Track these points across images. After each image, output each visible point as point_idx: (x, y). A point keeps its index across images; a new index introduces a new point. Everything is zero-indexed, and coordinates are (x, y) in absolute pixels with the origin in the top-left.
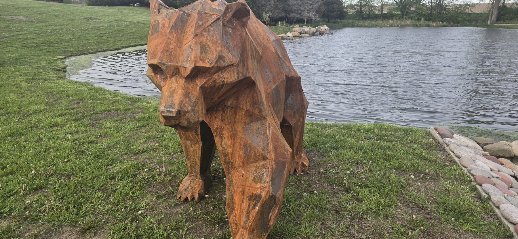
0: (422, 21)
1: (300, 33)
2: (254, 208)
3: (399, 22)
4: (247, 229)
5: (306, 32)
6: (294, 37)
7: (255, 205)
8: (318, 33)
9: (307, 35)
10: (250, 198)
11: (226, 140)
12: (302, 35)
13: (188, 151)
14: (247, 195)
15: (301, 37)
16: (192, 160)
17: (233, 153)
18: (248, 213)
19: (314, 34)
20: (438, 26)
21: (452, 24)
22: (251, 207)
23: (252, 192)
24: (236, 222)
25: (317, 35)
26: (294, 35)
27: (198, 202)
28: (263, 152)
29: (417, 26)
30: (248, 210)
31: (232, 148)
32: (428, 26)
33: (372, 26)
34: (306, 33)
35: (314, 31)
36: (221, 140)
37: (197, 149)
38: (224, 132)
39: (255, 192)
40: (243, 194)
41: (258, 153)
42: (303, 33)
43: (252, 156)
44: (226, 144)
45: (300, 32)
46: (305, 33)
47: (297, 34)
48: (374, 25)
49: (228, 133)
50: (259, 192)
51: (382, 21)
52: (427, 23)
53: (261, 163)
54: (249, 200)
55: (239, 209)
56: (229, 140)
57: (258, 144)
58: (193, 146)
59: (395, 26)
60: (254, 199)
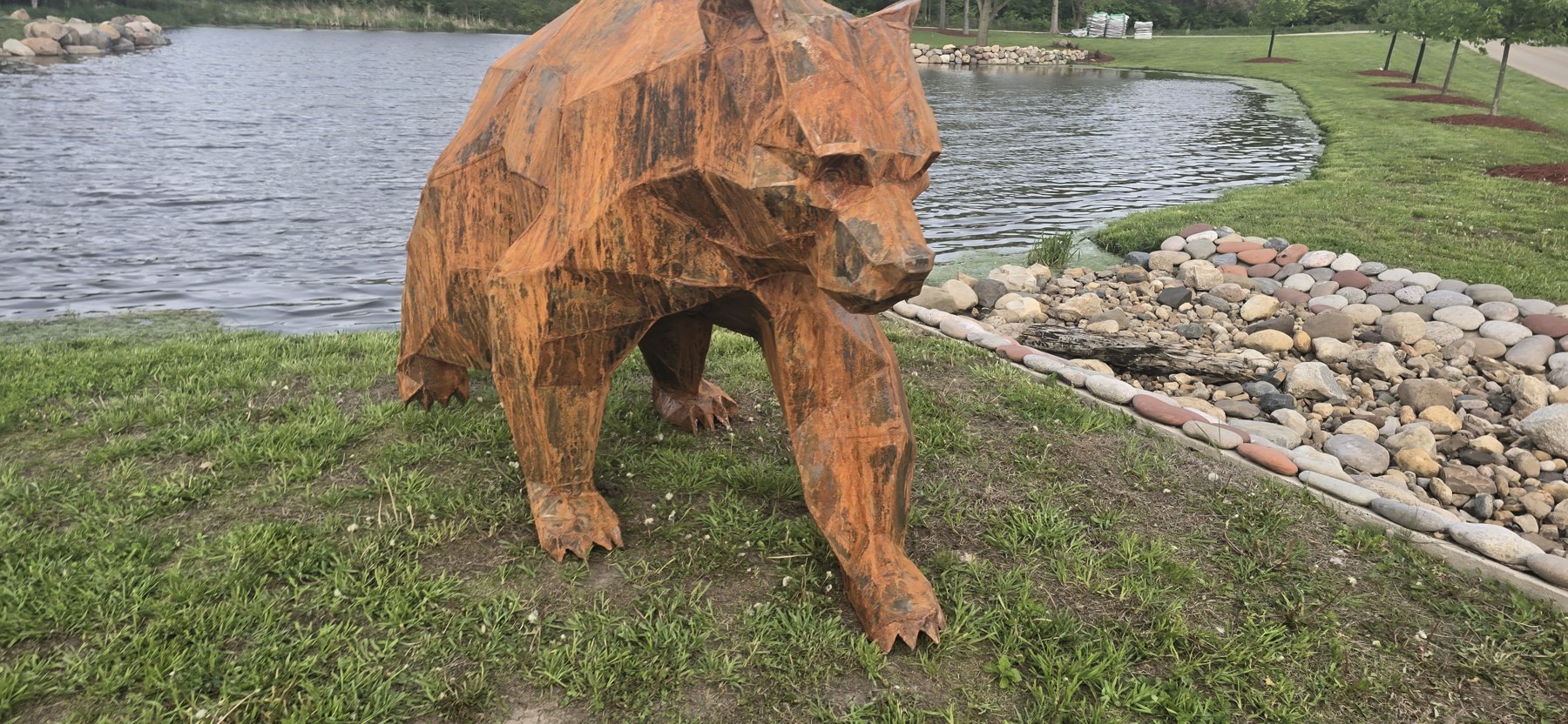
0: (429, 14)
1: (60, 41)
2: (886, 480)
3: (365, 15)
4: (883, 531)
5: (81, 39)
6: (42, 55)
7: (887, 473)
8: (127, 43)
9: (92, 49)
10: (873, 461)
11: (802, 340)
12: (71, 48)
13: (558, 419)
14: (864, 456)
15: (68, 58)
16: (569, 440)
17: (820, 369)
18: (878, 495)
19: (113, 47)
20: (477, 31)
21: (510, 25)
22: (881, 479)
23: (874, 445)
24: (849, 527)
25: (126, 51)
26: (39, 51)
27: (627, 547)
28: (875, 352)
29: (417, 28)
30: (875, 487)
31: (816, 356)
32: (450, 29)
33: (284, 24)
34: (83, 41)
35: (113, 38)
36: (790, 344)
37: (591, 403)
38: (798, 323)
39: (881, 445)
40: (858, 458)
41: (868, 356)
42: (73, 44)
43: (859, 365)
44: (802, 350)
45: (59, 38)
46: (78, 41)
47: (51, 46)
48: (288, 20)
49: (807, 322)
50: (889, 443)
51: (309, 8)
52: (443, 20)
53: (875, 377)
54: (873, 466)
55: (854, 493)
56: (809, 338)
57: (863, 336)
58: (577, 399)
59: (356, 27)
60: (883, 461)
